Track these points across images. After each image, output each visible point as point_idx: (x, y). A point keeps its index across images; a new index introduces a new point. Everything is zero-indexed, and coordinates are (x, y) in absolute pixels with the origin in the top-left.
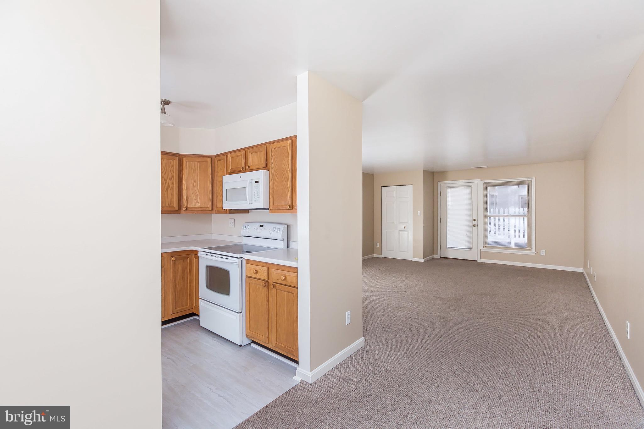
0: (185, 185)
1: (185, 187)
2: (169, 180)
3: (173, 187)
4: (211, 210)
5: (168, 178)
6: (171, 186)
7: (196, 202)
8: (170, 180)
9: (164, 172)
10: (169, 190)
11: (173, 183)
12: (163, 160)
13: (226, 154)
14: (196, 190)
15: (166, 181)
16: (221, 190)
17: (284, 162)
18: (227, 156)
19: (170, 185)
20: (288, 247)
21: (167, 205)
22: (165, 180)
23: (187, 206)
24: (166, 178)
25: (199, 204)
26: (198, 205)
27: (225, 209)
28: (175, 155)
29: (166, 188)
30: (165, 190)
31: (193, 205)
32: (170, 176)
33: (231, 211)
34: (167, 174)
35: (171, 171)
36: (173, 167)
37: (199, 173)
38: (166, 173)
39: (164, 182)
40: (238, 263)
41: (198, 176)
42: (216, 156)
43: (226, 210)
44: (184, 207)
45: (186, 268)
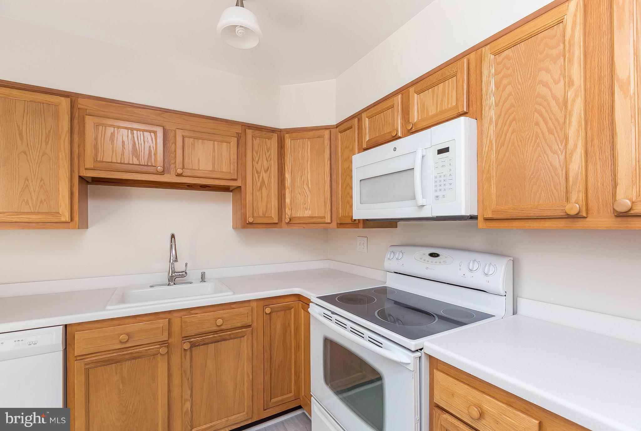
0: (287, 180)
1: (288, 182)
2: (264, 173)
3: (269, 183)
4: (329, 221)
5: (263, 168)
6: (266, 183)
7: (306, 208)
8: (266, 171)
9: (257, 159)
10: (264, 189)
11: (270, 177)
12: (255, 139)
13: (358, 116)
14: (305, 187)
15: (259, 175)
16: (347, 186)
17: (544, 76)
18: (360, 120)
19: (265, 180)
20: (515, 313)
21: (261, 214)
22: (257, 172)
23: (291, 214)
24: (259, 170)
25: (310, 212)
26: (308, 213)
27: (355, 220)
28: (273, 130)
29: (259, 185)
30: (258, 188)
31: (300, 214)
32: (266, 164)
33: (368, 223)
34: (260, 162)
35: (267, 157)
36: (269, 152)
37: (309, 160)
38: (259, 160)
39: (256, 175)
40: (411, 367)
41: (309, 163)
42: (338, 126)
43: (357, 222)
44: (287, 216)
45: (289, 325)
